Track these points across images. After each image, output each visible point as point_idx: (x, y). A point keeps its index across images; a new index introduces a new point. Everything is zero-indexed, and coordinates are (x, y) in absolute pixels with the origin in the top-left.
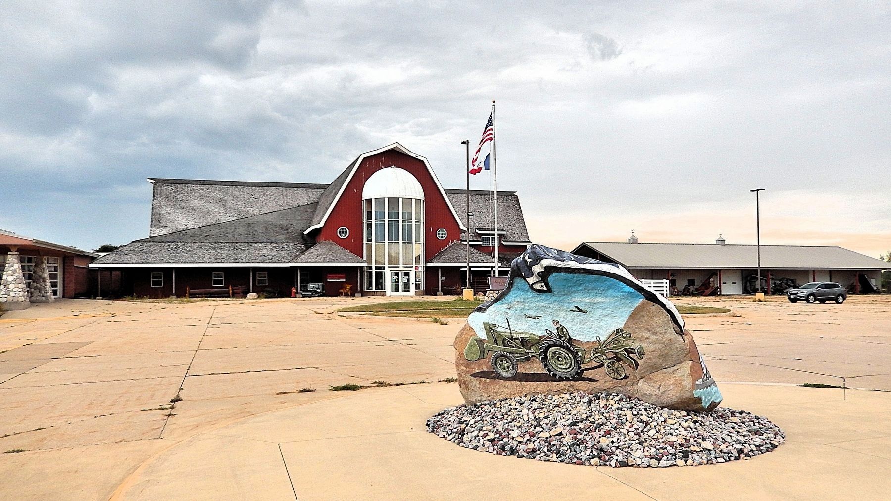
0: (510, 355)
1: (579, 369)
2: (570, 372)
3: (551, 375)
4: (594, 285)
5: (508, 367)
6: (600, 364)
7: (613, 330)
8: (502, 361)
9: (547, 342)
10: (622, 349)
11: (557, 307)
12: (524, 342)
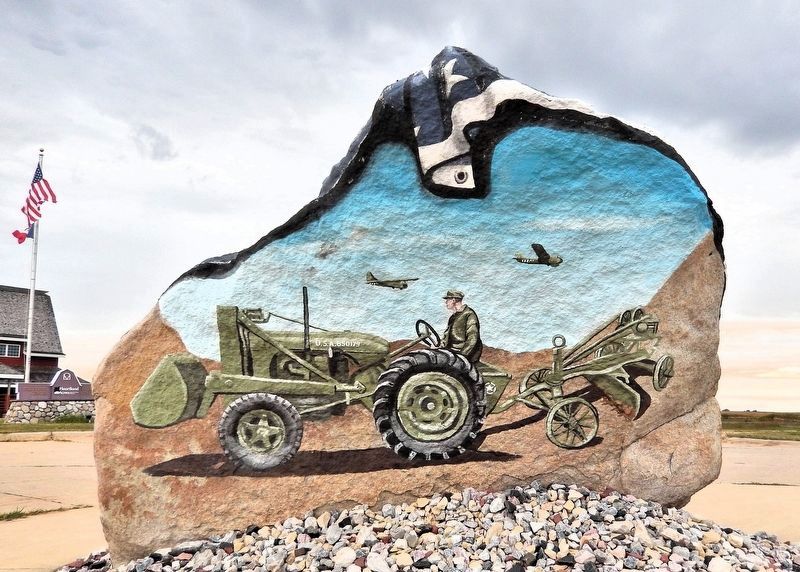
0: (287, 403)
1: (474, 430)
2: (447, 438)
3: (396, 451)
4: (617, 176)
5: (272, 439)
6: (537, 412)
7: (616, 312)
8: (255, 421)
9: (406, 358)
10: (620, 366)
11: (480, 247)
12: (341, 363)
